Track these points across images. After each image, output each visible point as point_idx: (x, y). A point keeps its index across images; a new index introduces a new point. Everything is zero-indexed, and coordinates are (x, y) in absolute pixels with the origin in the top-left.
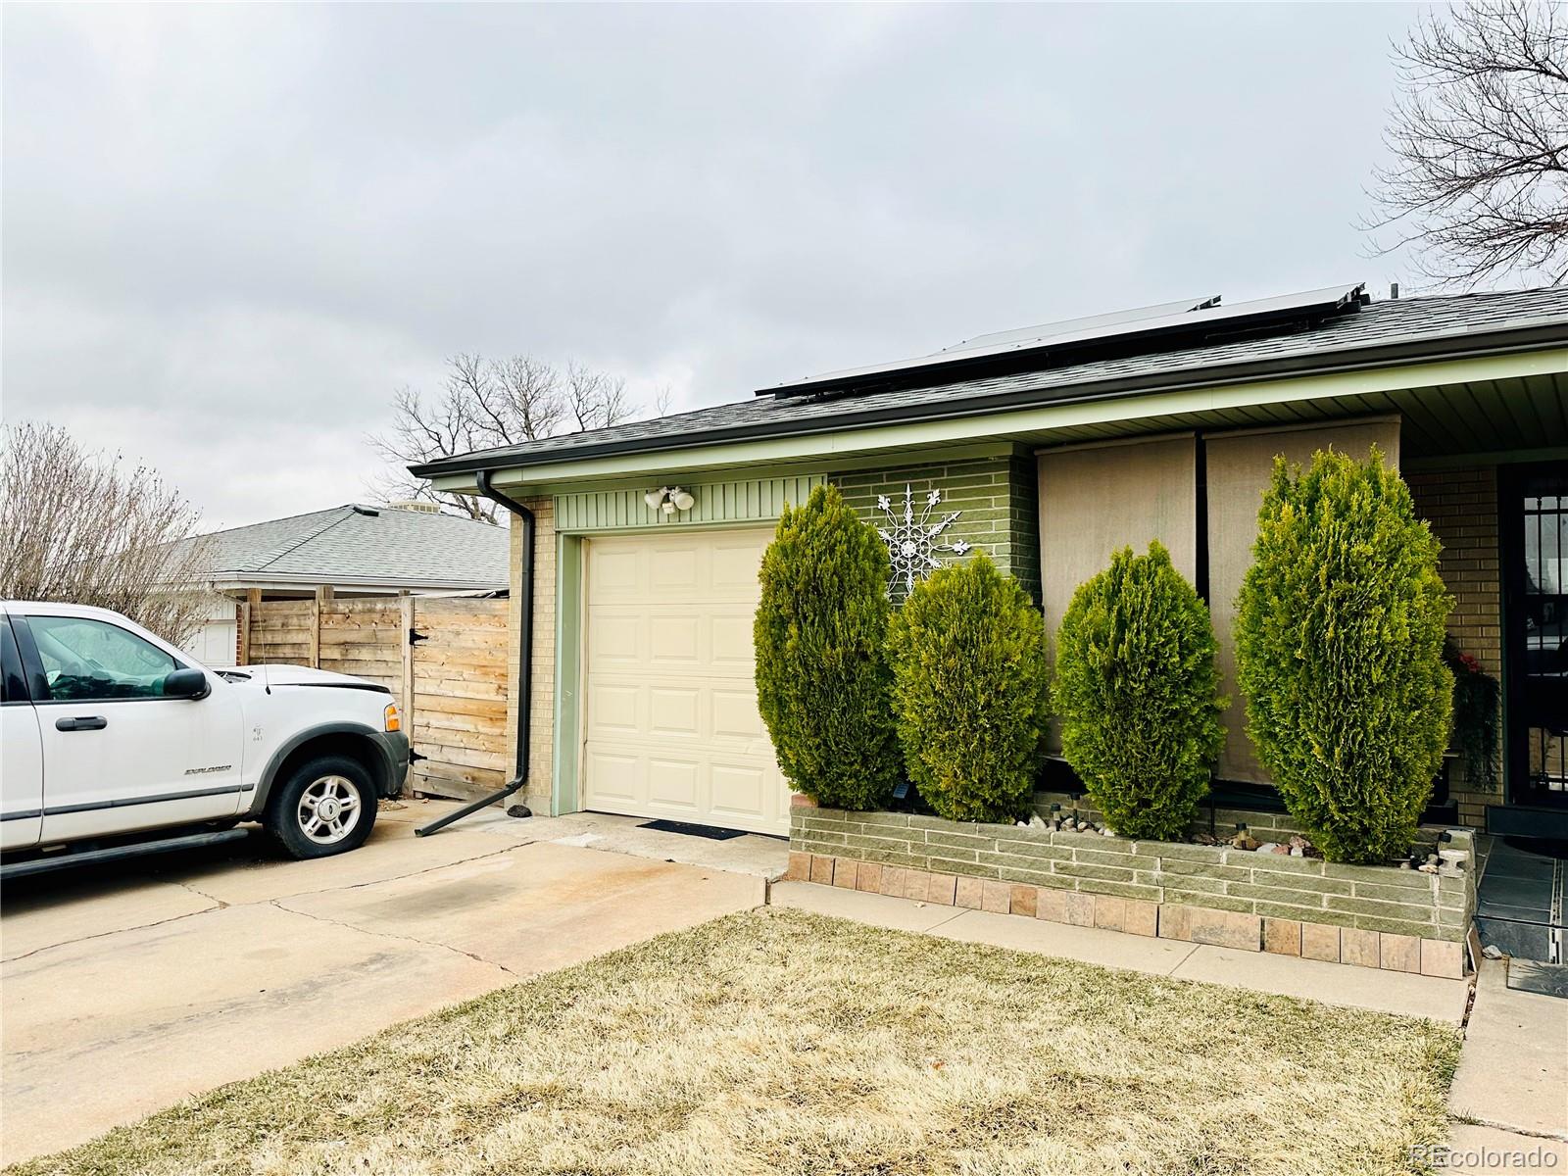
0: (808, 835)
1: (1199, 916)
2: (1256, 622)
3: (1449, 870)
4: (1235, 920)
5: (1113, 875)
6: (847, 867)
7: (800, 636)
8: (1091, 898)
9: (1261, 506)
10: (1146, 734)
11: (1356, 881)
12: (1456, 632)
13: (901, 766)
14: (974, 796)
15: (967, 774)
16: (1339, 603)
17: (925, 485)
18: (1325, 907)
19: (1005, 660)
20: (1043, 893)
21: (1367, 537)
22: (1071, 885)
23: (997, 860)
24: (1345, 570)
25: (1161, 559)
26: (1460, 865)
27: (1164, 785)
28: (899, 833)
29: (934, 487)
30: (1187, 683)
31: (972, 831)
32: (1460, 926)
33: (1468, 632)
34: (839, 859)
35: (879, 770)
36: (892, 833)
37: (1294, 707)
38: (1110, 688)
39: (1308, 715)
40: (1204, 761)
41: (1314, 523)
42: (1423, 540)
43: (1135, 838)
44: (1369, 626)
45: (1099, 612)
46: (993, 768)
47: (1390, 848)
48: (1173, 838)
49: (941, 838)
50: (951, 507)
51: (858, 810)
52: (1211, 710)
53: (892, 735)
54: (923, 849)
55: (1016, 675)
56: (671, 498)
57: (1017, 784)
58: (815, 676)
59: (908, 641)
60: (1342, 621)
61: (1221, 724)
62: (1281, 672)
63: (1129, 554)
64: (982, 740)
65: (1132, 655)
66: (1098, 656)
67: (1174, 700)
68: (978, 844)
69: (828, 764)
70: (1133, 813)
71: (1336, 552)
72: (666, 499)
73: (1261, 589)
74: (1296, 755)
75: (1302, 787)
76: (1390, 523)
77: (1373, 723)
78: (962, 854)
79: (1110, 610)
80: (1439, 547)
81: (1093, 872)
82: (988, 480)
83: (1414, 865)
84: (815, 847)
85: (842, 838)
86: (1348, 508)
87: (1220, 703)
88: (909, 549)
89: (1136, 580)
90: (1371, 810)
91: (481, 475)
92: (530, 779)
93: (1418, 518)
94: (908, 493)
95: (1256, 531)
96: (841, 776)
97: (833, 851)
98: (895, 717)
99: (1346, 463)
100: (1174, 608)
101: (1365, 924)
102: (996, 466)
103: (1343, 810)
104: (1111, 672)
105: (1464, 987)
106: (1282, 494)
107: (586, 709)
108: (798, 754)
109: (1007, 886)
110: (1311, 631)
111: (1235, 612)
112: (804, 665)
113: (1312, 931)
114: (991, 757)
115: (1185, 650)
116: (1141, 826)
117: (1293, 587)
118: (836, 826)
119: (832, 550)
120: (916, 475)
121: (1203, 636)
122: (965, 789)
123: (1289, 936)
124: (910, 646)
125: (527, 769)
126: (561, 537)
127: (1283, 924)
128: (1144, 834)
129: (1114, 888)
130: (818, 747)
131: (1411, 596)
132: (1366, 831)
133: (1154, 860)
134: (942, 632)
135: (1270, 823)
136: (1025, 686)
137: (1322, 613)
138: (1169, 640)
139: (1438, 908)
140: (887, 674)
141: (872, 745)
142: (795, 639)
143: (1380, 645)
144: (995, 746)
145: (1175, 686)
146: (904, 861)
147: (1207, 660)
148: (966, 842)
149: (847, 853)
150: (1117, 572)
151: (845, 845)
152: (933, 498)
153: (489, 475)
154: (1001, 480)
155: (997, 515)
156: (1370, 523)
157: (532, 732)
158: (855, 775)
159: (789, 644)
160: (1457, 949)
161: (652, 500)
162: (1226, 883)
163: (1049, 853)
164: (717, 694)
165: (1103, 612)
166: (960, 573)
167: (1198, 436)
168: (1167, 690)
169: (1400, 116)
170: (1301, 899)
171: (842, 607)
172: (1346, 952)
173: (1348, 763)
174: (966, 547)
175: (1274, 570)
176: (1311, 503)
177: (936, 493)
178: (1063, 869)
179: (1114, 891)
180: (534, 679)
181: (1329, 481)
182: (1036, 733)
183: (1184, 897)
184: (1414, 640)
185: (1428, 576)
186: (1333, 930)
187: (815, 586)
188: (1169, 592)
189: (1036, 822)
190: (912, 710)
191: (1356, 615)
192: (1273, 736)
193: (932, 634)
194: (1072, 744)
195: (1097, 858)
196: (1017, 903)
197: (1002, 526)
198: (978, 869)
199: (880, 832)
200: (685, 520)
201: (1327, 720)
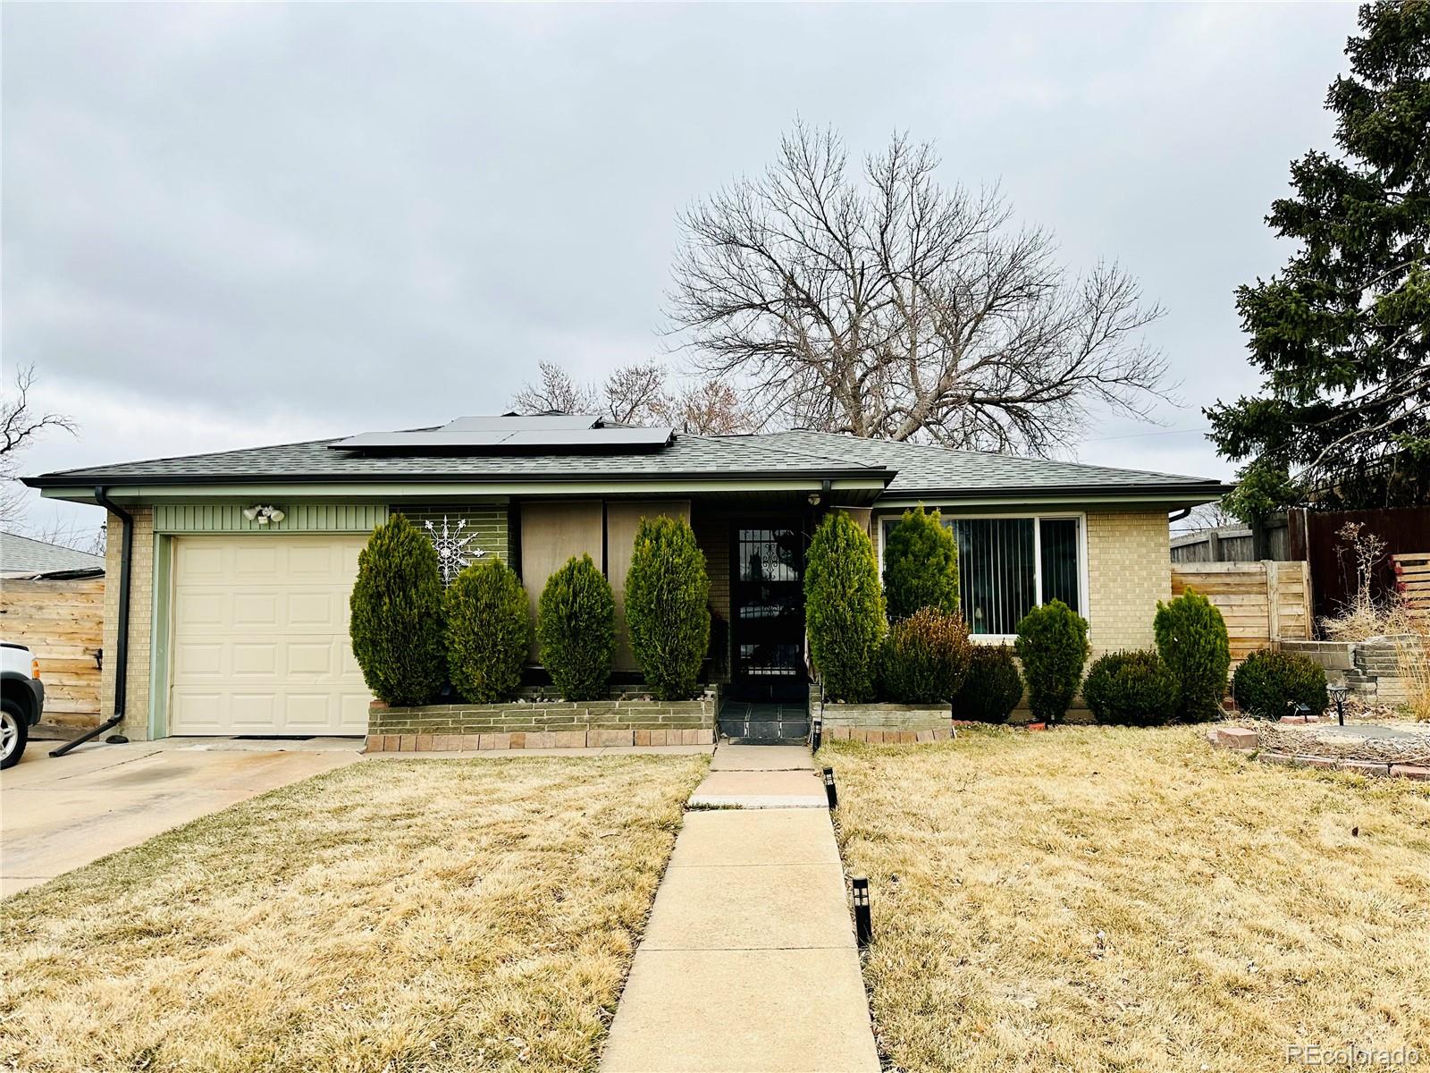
0: (381, 725)
1: (606, 734)
2: (635, 592)
3: (709, 698)
4: (622, 733)
5: (564, 720)
6: (409, 740)
7: (391, 604)
8: (553, 734)
9: (635, 539)
10: (584, 647)
11: (672, 708)
12: (711, 599)
13: (447, 678)
14: (491, 689)
15: (489, 677)
16: (668, 585)
17: (456, 516)
18: (660, 722)
19: (512, 614)
20: (528, 735)
21: (680, 556)
22: (543, 729)
23: (504, 722)
24: (672, 570)
25: (588, 562)
26: (712, 696)
27: (591, 673)
28: (444, 716)
29: (462, 518)
30: (603, 622)
31: (490, 708)
32: (712, 722)
33: (716, 599)
34: (404, 736)
35: (434, 681)
36: (440, 716)
37: (649, 630)
38: (569, 625)
39: (656, 634)
40: (609, 661)
41: (659, 549)
42: (700, 558)
43: (576, 701)
44: (680, 594)
45: (562, 588)
46: (503, 673)
47: (686, 691)
48: (594, 699)
49: (470, 715)
50: (474, 530)
51: (418, 705)
52: (612, 635)
53: (443, 660)
54: (459, 722)
55: (517, 622)
56: (264, 513)
57: (514, 681)
58: (400, 627)
59: (458, 604)
60: (670, 592)
61: (617, 642)
62: (645, 615)
63: (575, 559)
64: (498, 658)
65: (580, 608)
66: (563, 610)
67: (597, 631)
68: (493, 714)
69: (404, 678)
70: (576, 687)
71: (668, 562)
72: (260, 513)
73: (636, 578)
74: (650, 652)
75: (652, 667)
76: (688, 551)
77: (681, 636)
78: (483, 722)
79: (569, 588)
80: (706, 561)
81: (554, 721)
82: (495, 516)
83: (695, 699)
84: (387, 731)
85: (406, 723)
86: (672, 542)
87: (616, 631)
88: (446, 553)
89: (579, 572)
90: (679, 674)
91: (100, 489)
92: (127, 716)
93: (698, 548)
94: (446, 520)
95: (631, 551)
96: (410, 685)
97: (400, 731)
98: (447, 649)
99: (671, 523)
100: (598, 586)
101: (676, 727)
102: (500, 508)
103: (668, 675)
104: (569, 618)
105: (713, 746)
106: (644, 535)
107: (173, 662)
108: (386, 674)
109: (509, 735)
110: (658, 596)
111: (625, 590)
112: (394, 621)
113: (655, 733)
114: (502, 666)
115: (603, 606)
116: (578, 694)
117: (650, 577)
118: (401, 717)
119: (410, 553)
120: (449, 510)
121: (610, 602)
122: (487, 685)
123: (645, 737)
124: (458, 608)
125: (124, 708)
126: (158, 536)
127: (643, 732)
128: (581, 698)
129: (565, 726)
130: (398, 669)
131: (695, 581)
132: (677, 684)
133: (583, 711)
134: (478, 600)
135: (636, 689)
136: (521, 628)
137: (662, 588)
138: (596, 602)
139: (704, 715)
140: (442, 624)
141: (431, 665)
142: (388, 605)
143: (685, 602)
144: (505, 661)
145: (598, 623)
146: (446, 731)
147: (612, 610)
148: (485, 715)
149: (409, 731)
150: (571, 569)
151: (408, 727)
152: (462, 524)
153: (105, 489)
154: (503, 517)
155: (500, 536)
156: (681, 550)
157: (128, 681)
158: (420, 684)
159: (385, 608)
160: (711, 731)
161: (249, 514)
162: (618, 716)
163: (532, 714)
164: (292, 646)
165: (565, 589)
166: (485, 569)
167: (604, 502)
168: (595, 626)
169: (681, 258)
170: (651, 719)
171: (416, 587)
172: (669, 740)
173: (671, 653)
174: (482, 553)
175: (643, 569)
176: (657, 539)
177: (464, 521)
178: (538, 721)
179: (565, 729)
180: (130, 641)
181: (664, 530)
182: (526, 653)
183: (599, 726)
184: (697, 599)
185: (702, 573)
186: (663, 731)
187: (400, 574)
188: (596, 579)
189: (521, 701)
190: (460, 643)
191: (675, 589)
192: (641, 645)
193: (473, 601)
194: (543, 656)
195: (557, 713)
196: (514, 743)
197: (503, 542)
198: (492, 728)
199: (431, 716)
200: (275, 528)
201: (663, 636)
